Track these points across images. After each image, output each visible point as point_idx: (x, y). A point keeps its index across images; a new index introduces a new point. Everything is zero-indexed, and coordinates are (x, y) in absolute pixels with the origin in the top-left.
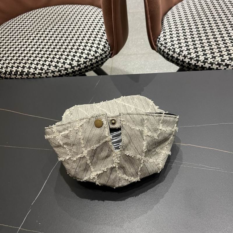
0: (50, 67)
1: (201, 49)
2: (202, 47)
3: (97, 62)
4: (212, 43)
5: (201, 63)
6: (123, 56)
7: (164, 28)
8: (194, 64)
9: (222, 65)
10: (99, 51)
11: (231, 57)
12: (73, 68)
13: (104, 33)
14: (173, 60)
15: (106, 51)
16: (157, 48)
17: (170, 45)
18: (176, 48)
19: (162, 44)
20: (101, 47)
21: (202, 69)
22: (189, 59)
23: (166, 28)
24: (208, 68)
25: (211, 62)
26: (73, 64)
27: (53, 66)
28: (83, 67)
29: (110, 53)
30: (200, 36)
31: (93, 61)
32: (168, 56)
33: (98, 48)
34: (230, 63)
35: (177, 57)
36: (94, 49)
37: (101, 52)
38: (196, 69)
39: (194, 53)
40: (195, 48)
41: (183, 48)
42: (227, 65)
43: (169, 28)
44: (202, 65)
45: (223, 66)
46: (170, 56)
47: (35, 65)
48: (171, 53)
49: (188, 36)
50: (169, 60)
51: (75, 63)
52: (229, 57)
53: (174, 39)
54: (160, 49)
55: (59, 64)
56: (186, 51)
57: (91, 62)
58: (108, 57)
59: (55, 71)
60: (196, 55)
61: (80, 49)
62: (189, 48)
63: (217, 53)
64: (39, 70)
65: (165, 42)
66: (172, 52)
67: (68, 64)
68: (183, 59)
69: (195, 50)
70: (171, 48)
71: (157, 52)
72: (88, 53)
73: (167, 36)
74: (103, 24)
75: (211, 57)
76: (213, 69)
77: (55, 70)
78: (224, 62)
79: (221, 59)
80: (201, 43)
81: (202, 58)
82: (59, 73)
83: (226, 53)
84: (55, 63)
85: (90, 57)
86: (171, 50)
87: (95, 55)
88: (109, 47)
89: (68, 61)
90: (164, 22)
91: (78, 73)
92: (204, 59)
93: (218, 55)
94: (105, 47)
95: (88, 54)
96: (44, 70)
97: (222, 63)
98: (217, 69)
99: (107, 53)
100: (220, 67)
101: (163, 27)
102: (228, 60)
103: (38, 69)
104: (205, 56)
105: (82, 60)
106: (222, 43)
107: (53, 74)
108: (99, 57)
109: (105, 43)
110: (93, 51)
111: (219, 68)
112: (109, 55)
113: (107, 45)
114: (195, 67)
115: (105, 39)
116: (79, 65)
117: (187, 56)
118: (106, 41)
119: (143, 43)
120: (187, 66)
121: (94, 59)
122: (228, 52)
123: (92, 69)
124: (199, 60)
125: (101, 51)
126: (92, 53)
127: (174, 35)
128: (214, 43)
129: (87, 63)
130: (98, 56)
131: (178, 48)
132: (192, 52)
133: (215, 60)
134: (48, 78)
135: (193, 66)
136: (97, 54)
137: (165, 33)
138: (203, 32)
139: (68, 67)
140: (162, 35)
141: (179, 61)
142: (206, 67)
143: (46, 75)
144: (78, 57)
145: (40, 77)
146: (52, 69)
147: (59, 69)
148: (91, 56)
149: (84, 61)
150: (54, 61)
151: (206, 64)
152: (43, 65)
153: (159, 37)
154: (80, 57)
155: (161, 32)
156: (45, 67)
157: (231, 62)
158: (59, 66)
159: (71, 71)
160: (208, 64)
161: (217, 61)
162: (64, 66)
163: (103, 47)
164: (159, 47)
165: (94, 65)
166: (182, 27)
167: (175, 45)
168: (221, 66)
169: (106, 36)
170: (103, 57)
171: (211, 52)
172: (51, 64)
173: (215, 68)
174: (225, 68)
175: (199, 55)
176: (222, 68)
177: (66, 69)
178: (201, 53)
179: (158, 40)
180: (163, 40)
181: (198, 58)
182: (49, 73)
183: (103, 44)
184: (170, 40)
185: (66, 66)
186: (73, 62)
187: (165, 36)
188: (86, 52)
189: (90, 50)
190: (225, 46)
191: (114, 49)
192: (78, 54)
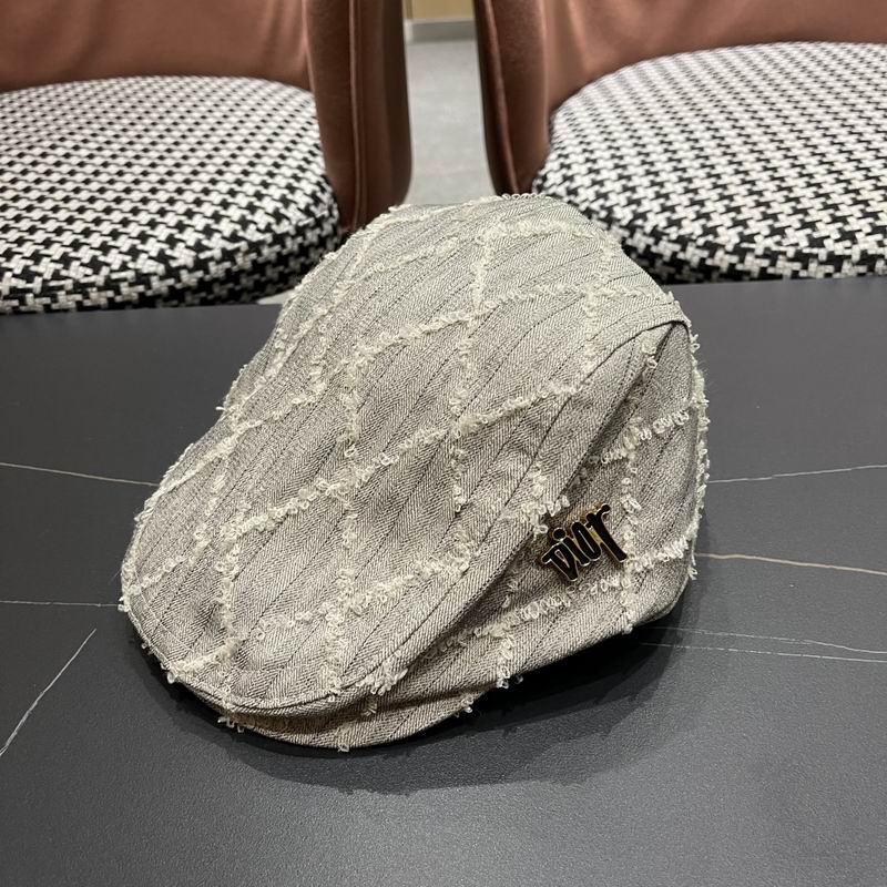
0: (67, 267)
1: (719, 204)
2: (723, 197)
3: (282, 259)
4: (761, 185)
5: (727, 257)
7: (560, 143)
8: (695, 261)
9: (816, 261)
10: (293, 214)
11: (847, 228)
12: (172, 273)
13: (311, 153)
15: (323, 217)
17: (592, 197)
18: (617, 204)
20: (302, 200)
22: (677, 241)
23: (566, 143)
24: (756, 275)
26: (174, 258)
27: (82, 265)
28: (221, 274)
29: (340, 231)
30: (708, 163)
31: (266, 251)
33: (285, 202)
34: (848, 252)
35: (624, 239)
36: (269, 205)
37: (301, 220)
39: (693, 220)
40: (694, 203)
41: (646, 206)
42: (836, 261)
43: (581, 143)
44: (732, 266)
45: (821, 263)
49: (659, 166)
51: (183, 256)
52: (840, 229)
53: (604, 175)
55: (110, 255)
56: (657, 213)
57: (254, 256)
58: (330, 245)
59: (92, 285)
60: (704, 227)
61: (209, 202)
62: (669, 203)
63: (789, 215)
64: (15, 276)
65: (567, 188)
67: (150, 258)
68: (648, 247)
69: (696, 208)
70: (595, 206)
72: (243, 217)
73: (574, 166)
75: (767, 232)
76: (780, 277)
77: (93, 279)
78: (822, 246)
79: (809, 236)
80: (716, 186)
81: (729, 237)
82: (110, 294)
83: (825, 216)
84: (93, 252)
85: (252, 234)
87: (274, 227)
88: (335, 206)
89: (153, 247)
91: (197, 301)
92: (737, 240)
93: (795, 221)
94: (317, 201)
95: (244, 223)
96: (38, 280)
97: (815, 251)
98: (795, 275)
99: (328, 228)
100: (805, 267)
101: (554, 141)
102: (837, 241)
103: (8, 274)
104: (740, 229)
105: (216, 245)
106: (801, 182)
107: (79, 297)
108: (293, 237)
109: (317, 188)
110: (267, 213)
111: (803, 274)
113: (327, 195)
115: (319, 174)
116: (201, 265)
117: (667, 231)
118: (321, 180)
121: (270, 245)
122: (831, 211)
124: (716, 244)
125: (299, 214)
126: (262, 219)
127: (601, 164)
128: (771, 186)
129: (239, 259)
130: (287, 234)
131: (624, 206)
132: (686, 218)
133: (785, 242)
134: (57, 315)
135: (693, 270)
136: (281, 225)
137: (566, 157)
138: (718, 152)
139: (152, 269)
140: (552, 164)
142: (748, 273)
143: (47, 300)
144: (196, 231)
145: (16, 311)
146: (79, 277)
147: (108, 281)
148: (258, 230)
149: (224, 251)
150: (88, 244)
151: (749, 258)
152: (36, 257)
153: (542, 173)
154: (208, 232)
155: (547, 155)
156: (46, 268)
157: (849, 248)
158: (108, 265)
159: (164, 290)
160: (757, 257)
161: (792, 245)
162: (131, 265)
163: (311, 201)
165: (271, 273)
167: (611, 196)
168: (813, 266)
169: (323, 164)
170: (306, 243)
171: (763, 213)
172: (73, 254)
173: (787, 273)
174: (827, 271)
175: (717, 227)
176: (816, 273)
177: (144, 278)
178: (721, 220)
179: (539, 182)
180: (559, 180)
181: (710, 238)
182: (61, 295)
183: (309, 189)
184: (587, 181)
185: (144, 264)
186: (177, 249)
187: (569, 167)
188: (235, 213)
189: (252, 208)
190: (815, 192)
191: (356, 215)
192: (199, 222)
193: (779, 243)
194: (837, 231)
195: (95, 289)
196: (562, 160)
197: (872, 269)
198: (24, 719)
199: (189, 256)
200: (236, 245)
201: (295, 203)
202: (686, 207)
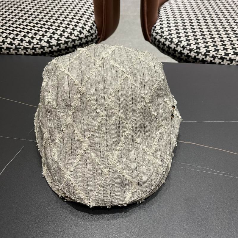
0: (22, 43)
1: (202, 40)
2: (203, 38)
4: (214, 36)
5: (202, 56)
7: (161, 17)
8: (193, 56)
10: (85, 32)
11: (236, 51)
12: (50, 46)
13: (91, 13)
14: (169, 51)
15: (93, 33)
16: (151, 38)
17: (167, 35)
18: (174, 37)
19: (157, 33)
20: (88, 28)
22: (188, 50)
23: (163, 17)
24: (209, 62)
26: (51, 42)
27: (26, 42)
28: (64, 48)
29: (98, 37)
30: (201, 27)
31: (76, 42)
32: (164, 46)
35: (175, 48)
36: (78, 29)
37: (87, 34)
39: (194, 44)
40: (195, 39)
41: (182, 39)
42: (231, 60)
43: (167, 17)
44: (203, 59)
45: (227, 61)
46: (167, 47)
47: (3, 38)
48: (167, 43)
49: (187, 27)
51: (54, 42)
52: (234, 51)
53: (172, 28)
54: (155, 39)
55: (34, 40)
56: (185, 41)
57: (73, 43)
58: (94, 41)
59: (29, 48)
60: (197, 47)
61: (62, 26)
62: (188, 39)
63: (221, 46)
64: (8, 44)
65: (161, 31)
66: (169, 42)
67: (45, 42)
68: (181, 51)
69: (196, 41)
70: (168, 37)
71: (151, 43)
72: (71, 32)
73: (164, 25)
75: (214, 50)
76: (215, 63)
77: (29, 46)
78: (228, 56)
79: (225, 52)
80: (202, 35)
81: (203, 51)
82: (33, 51)
83: (230, 47)
84: (29, 39)
85: (73, 37)
86: (167, 40)
87: (79, 35)
88: (97, 30)
89: (46, 39)
90: (161, 11)
91: (57, 55)
92: (205, 52)
93: (222, 48)
94: (92, 28)
95: (71, 34)
96: (14, 45)
97: (226, 57)
98: (220, 63)
99: (94, 36)
100: (223, 61)
101: (159, 16)
102: (232, 55)
103: (6, 43)
104: (206, 48)
105: (63, 39)
106: (225, 36)
107: (25, 51)
108: (84, 39)
109: (92, 25)
110: (77, 31)
111: (222, 63)
112: (96, 40)
113: (95, 27)
114: (194, 60)
115: (93, 20)
116: (58, 45)
117: (187, 47)
118: (93, 22)
120: (184, 59)
121: (78, 40)
122: (232, 46)
124: (199, 52)
125: (86, 32)
126: (76, 33)
127: (171, 25)
128: (217, 36)
129: (69, 44)
130: (83, 37)
131: (176, 38)
132: (192, 43)
133: (218, 54)
134: (19, 56)
135: (192, 58)
136: (81, 35)
138: (204, 24)
139: (45, 45)
140: (158, 23)
141: (177, 53)
142: (207, 61)
143: (16, 51)
144: (58, 35)
145: (8, 53)
146: (25, 45)
147: (33, 47)
148: (75, 36)
149: (65, 41)
150: (28, 36)
151: (208, 57)
152: (14, 39)
153: (155, 25)
154: (61, 35)
155: (157, 20)
156: (16, 42)
157: (235, 57)
158: (33, 43)
159: (48, 51)
160: (210, 57)
161: (220, 55)
162: (39, 43)
163: (90, 28)
167: (173, 35)
168: (225, 61)
169: (94, 17)
170: (88, 40)
171: (214, 44)
172: (24, 39)
173: (218, 62)
174: (229, 63)
175: (200, 47)
176: (225, 63)
177: (43, 47)
178: (202, 45)
179: (154, 28)
180: (159, 29)
181: (198, 50)
182: (20, 50)
183: (90, 25)
184: (167, 29)
185: (43, 43)
186: (52, 40)
187: (162, 25)
188: (69, 30)
189: (73, 29)
190: (229, 39)
191: (102, 33)
192: (59, 32)
193: (216, 54)
195: (29, 49)
196: (161, 22)
198: (5, 168)
199: (55, 42)
200: (69, 40)
201: (86, 29)
202: (193, 40)
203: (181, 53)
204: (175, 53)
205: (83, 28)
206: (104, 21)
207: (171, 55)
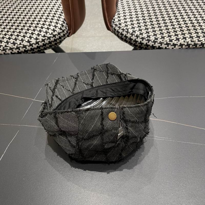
0: (8, 44)
1: (151, 30)
2: (152, 28)
3: (55, 40)
4: (161, 25)
5: (152, 43)
6: (82, 38)
7: (119, 10)
8: (145, 43)
9: (170, 45)
10: (57, 29)
11: (178, 37)
12: (31, 45)
13: (61, 12)
14: (126, 40)
15: (64, 30)
16: (112, 29)
17: (124, 26)
18: (129, 28)
19: (116, 25)
20: (59, 26)
21: (152, 48)
22: (141, 38)
24: (158, 47)
25: (160, 42)
26: (31, 42)
27: (11, 43)
28: (42, 45)
29: (68, 32)
30: (151, 18)
31: (51, 39)
32: (122, 36)
34: (177, 43)
35: (130, 37)
36: (52, 28)
37: (59, 31)
38: (147, 48)
39: (145, 34)
40: (146, 29)
41: (136, 29)
42: (175, 45)
43: (123, 10)
44: (153, 45)
45: (171, 46)
46: (124, 36)
49: (140, 18)
50: (123, 40)
51: (33, 41)
53: (128, 20)
54: (115, 30)
55: (17, 41)
56: (138, 31)
57: (49, 40)
58: (66, 36)
59: (14, 48)
60: (147, 35)
61: (39, 27)
62: (141, 29)
63: (166, 33)
65: (119, 23)
66: (125, 33)
67: (26, 42)
68: (135, 39)
69: (146, 30)
70: (125, 28)
71: (112, 32)
72: (46, 31)
73: (121, 17)
74: (61, 4)
75: (160, 37)
76: (163, 48)
77: (14, 47)
78: (172, 42)
79: (169, 39)
80: (151, 24)
81: (152, 38)
82: (18, 50)
83: (173, 34)
84: (13, 40)
85: (48, 35)
86: (124, 31)
87: (53, 33)
88: (67, 26)
89: (26, 39)
90: (119, 5)
91: (37, 51)
92: (154, 39)
93: (167, 35)
94: (63, 26)
95: (46, 32)
96: (2, 47)
97: (170, 43)
98: (166, 48)
99: (65, 32)
100: (168, 46)
101: (117, 9)
102: (175, 40)
104: (155, 36)
105: (40, 38)
106: (170, 24)
107: (11, 51)
108: (58, 35)
109: (63, 23)
110: (51, 30)
111: (167, 48)
112: (67, 34)
113: (65, 24)
114: (146, 47)
115: (63, 18)
116: (37, 43)
117: (140, 36)
118: (64, 20)
119: (100, 26)
120: (139, 46)
121: (52, 37)
122: (175, 33)
123: (50, 47)
124: (150, 40)
125: (59, 29)
126: (50, 31)
127: (127, 17)
128: (163, 25)
129: (46, 41)
130: (56, 34)
131: (131, 29)
132: (144, 33)
133: (164, 40)
134: (7, 55)
135: (144, 45)
136: (55, 32)
137: (119, 14)
138: (153, 14)
139: (27, 44)
140: (116, 16)
141: (132, 41)
142: (156, 47)
143: (4, 52)
144: (36, 35)
146: (11, 46)
147: (17, 47)
148: (50, 34)
149: (42, 39)
150: (12, 38)
151: (156, 43)
152: (1, 42)
153: (114, 18)
154: (38, 35)
155: (116, 13)
156: (3, 44)
158: (17, 43)
159: (30, 49)
160: (158, 43)
161: (166, 41)
162: (22, 43)
163: (61, 26)
164: (114, 27)
165: (53, 43)
166: (135, 9)
167: (128, 26)
168: (170, 46)
169: (64, 16)
170: (61, 36)
171: (160, 33)
172: (9, 41)
173: (164, 47)
174: (173, 47)
175: (150, 35)
176: (170, 47)
177: (25, 46)
179: (113, 20)
180: (117, 21)
182: (7, 50)
183: (61, 23)
184: (123, 21)
185: (25, 43)
186: (32, 39)
188: (44, 30)
189: (48, 29)
190: (172, 27)
191: (72, 28)
192: (36, 32)
194: (175, 38)
195: (14, 49)
196: (118, 15)
197: (182, 47)
199: (34, 41)
202: (144, 30)
203: (135, 41)
204: (131, 41)
205: (56, 27)
206: (72, 19)
207: (128, 42)
